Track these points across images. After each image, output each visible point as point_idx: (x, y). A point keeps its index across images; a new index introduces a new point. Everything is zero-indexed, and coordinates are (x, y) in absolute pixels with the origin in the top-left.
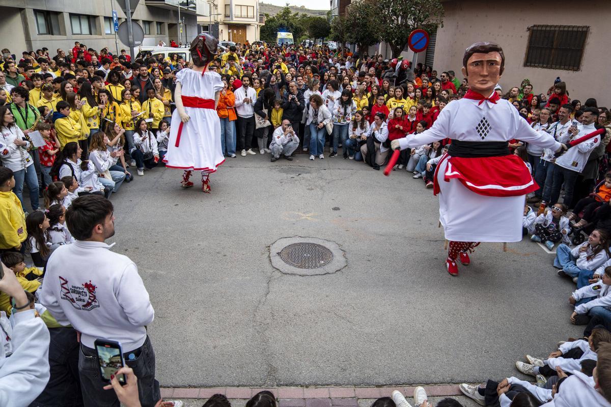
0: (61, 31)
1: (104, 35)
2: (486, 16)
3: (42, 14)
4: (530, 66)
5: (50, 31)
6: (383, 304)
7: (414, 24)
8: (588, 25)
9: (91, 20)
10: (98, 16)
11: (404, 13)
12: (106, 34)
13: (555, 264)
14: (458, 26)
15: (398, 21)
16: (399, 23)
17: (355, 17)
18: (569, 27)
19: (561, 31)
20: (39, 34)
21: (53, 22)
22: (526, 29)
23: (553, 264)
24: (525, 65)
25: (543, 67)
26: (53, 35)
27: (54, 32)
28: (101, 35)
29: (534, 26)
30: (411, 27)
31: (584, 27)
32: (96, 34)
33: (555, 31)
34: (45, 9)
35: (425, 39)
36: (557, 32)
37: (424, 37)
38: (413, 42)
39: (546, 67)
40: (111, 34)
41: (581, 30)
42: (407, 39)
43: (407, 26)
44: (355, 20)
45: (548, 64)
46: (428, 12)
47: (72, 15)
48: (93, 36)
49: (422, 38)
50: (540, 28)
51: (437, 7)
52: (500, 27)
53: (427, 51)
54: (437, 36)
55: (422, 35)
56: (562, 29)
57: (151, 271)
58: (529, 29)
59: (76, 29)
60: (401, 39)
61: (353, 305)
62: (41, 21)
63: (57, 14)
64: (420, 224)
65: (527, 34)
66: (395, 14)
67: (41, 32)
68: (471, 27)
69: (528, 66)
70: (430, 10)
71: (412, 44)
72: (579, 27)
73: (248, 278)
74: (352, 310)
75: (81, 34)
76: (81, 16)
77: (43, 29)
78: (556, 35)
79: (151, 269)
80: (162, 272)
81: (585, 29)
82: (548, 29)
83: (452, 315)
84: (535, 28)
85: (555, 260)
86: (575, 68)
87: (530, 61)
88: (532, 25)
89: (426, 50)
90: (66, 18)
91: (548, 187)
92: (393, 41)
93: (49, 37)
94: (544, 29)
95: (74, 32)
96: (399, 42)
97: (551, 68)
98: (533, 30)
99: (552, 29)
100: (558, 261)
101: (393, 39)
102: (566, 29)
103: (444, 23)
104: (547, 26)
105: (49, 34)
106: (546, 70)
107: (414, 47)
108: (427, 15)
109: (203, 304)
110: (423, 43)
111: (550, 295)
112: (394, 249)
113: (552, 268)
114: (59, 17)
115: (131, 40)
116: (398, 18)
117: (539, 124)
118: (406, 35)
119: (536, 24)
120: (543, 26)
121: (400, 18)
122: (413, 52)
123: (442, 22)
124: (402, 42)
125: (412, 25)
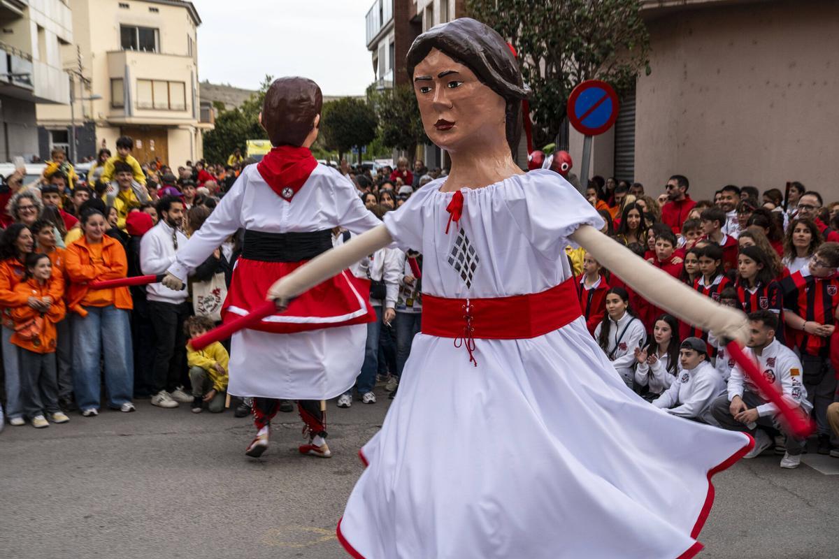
7: (579, 71)
11: (551, 45)
14: (686, 72)
15: (539, 73)
16: (543, 75)
30: (571, 78)
35: (609, 100)
37: (605, 98)
38: (579, 113)
42: (565, 108)
43: (561, 77)
49: (601, 101)
51: (631, 26)
52: (792, 65)
53: (616, 132)
55: (603, 93)
60: (551, 109)
68: (719, 71)
70: (615, 35)
71: (579, 115)
89: (612, 130)
96: (548, 118)
103: (651, 64)
107: (588, 123)
108: (609, 46)
110: (607, 109)
116: (537, 61)
118: (561, 98)
121: (542, 62)
122: (582, 136)
123: (647, 62)
124: (552, 115)
125: (573, 74)
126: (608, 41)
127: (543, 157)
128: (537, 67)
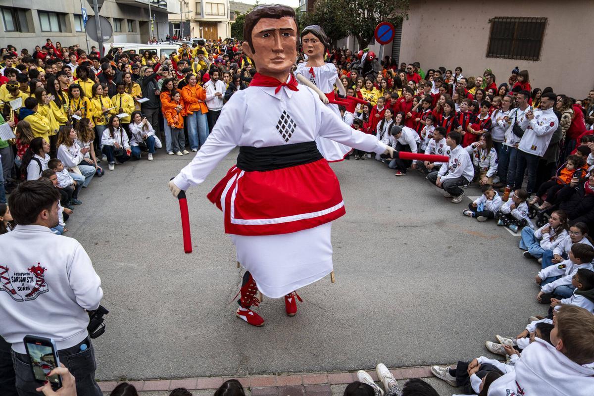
0: (30, 29)
1: (74, 33)
2: (450, 9)
3: (10, 11)
4: (493, 57)
5: (18, 28)
6: (354, 290)
7: (380, 17)
8: (546, 17)
9: (61, 17)
10: (67, 14)
11: (370, 6)
12: (77, 32)
13: (521, 246)
14: (422, 19)
15: (364, 15)
16: (366, 16)
17: (323, 11)
18: (528, 18)
19: (521, 22)
20: (7, 31)
21: (21, 19)
22: (487, 21)
23: (519, 246)
24: (488, 56)
25: (504, 58)
26: (21, 31)
27: (23, 29)
28: (71, 32)
29: (496, 18)
30: (377, 20)
31: (542, 19)
32: (66, 32)
33: (515, 22)
34: (12, 6)
35: (391, 31)
36: (517, 24)
37: (390, 29)
38: (379, 35)
39: (508, 58)
40: (81, 31)
41: (539, 21)
42: (374, 32)
43: (373, 19)
44: (323, 14)
45: (509, 55)
46: (394, 4)
47: (40, 12)
48: (63, 34)
49: (388, 30)
50: (501, 20)
52: (463, 19)
54: (403, 29)
55: (388, 28)
56: (521, 20)
57: (122, 264)
58: (490, 21)
59: (46, 27)
60: (368, 32)
61: (324, 291)
62: (9, 18)
63: (25, 10)
64: (390, 210)
65: (488, 26)
66: (361, 8)
67: (8, 29)
68: (435, 19)
69: (490, 57)
70: (395, 3)
71: (379, 37)
72: (537, 18)
73: (220, 268)
74: (324, 297)
75: (51, 31)
76: (50, 14)
77: (11, 26)
78: (516, 27)
79: (121, 262)
80: (133, 265)
81: (543, 21)
82: (508, 20)
83: (422, 299)
84: (496, 20)
85: (521, 242)
86: (535, 58)
87: (492, 52)
88: (494, 17)
89: (392, 42)
90: (35, 14)
91: (511, 172)
92: (360, 34)
93: (17, 34)
94: (505, 20)
95: (44, 30)
96: (367, 35)
97: (512, 58)
98: (494, 22)
99: (513, 20)
100: (523, 243)
101: (360, 32)
102: (525, 21)
104: (507, 18)
105: (17, 31)
106: (507, 60)
107: (380, 39)
108: (393, 8)
109: (174, 295)
110: (390, 34)
111: (517, 275)
112: (364, 236)
113: (518, 250)
114: (27, 14)
115: (99, 35)
116: (364, 11)
117: (501, 111)
118: (372, 28)
119: (497, 16)
120: (503, 18)
121: (366, 12)
122: (380, 44)
123: (407, 15)
124: (369, 34)
125: (378, 18)
126: (392, 6)
127: (363, 53)
128: (364, 14)
